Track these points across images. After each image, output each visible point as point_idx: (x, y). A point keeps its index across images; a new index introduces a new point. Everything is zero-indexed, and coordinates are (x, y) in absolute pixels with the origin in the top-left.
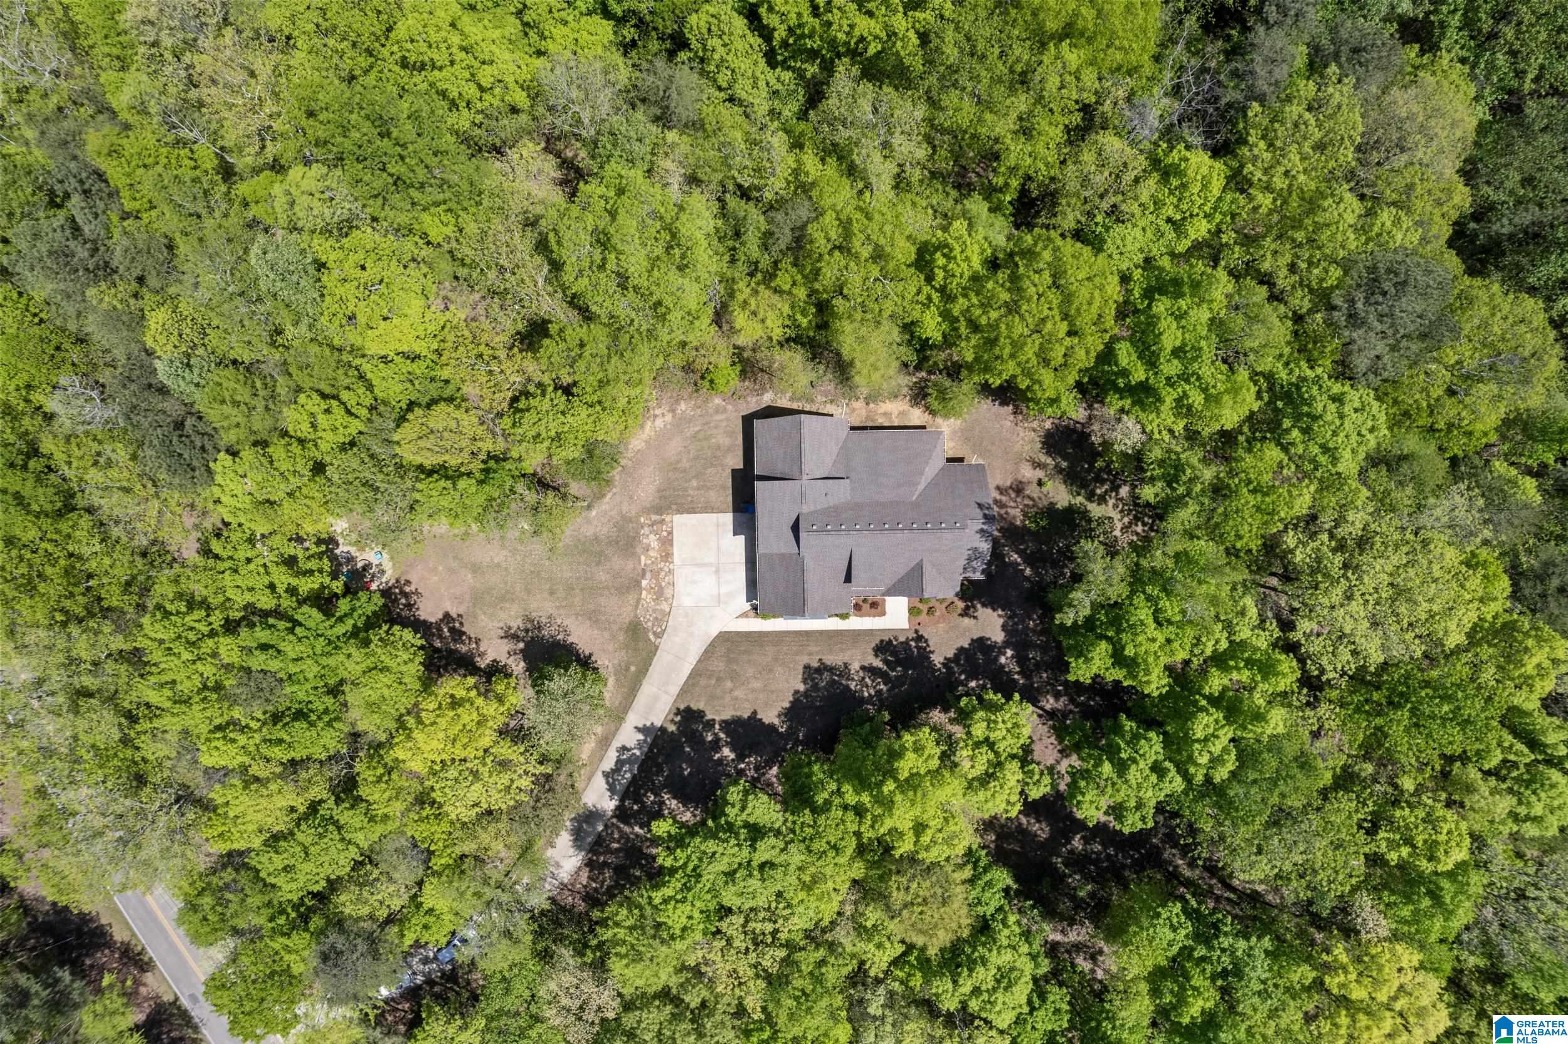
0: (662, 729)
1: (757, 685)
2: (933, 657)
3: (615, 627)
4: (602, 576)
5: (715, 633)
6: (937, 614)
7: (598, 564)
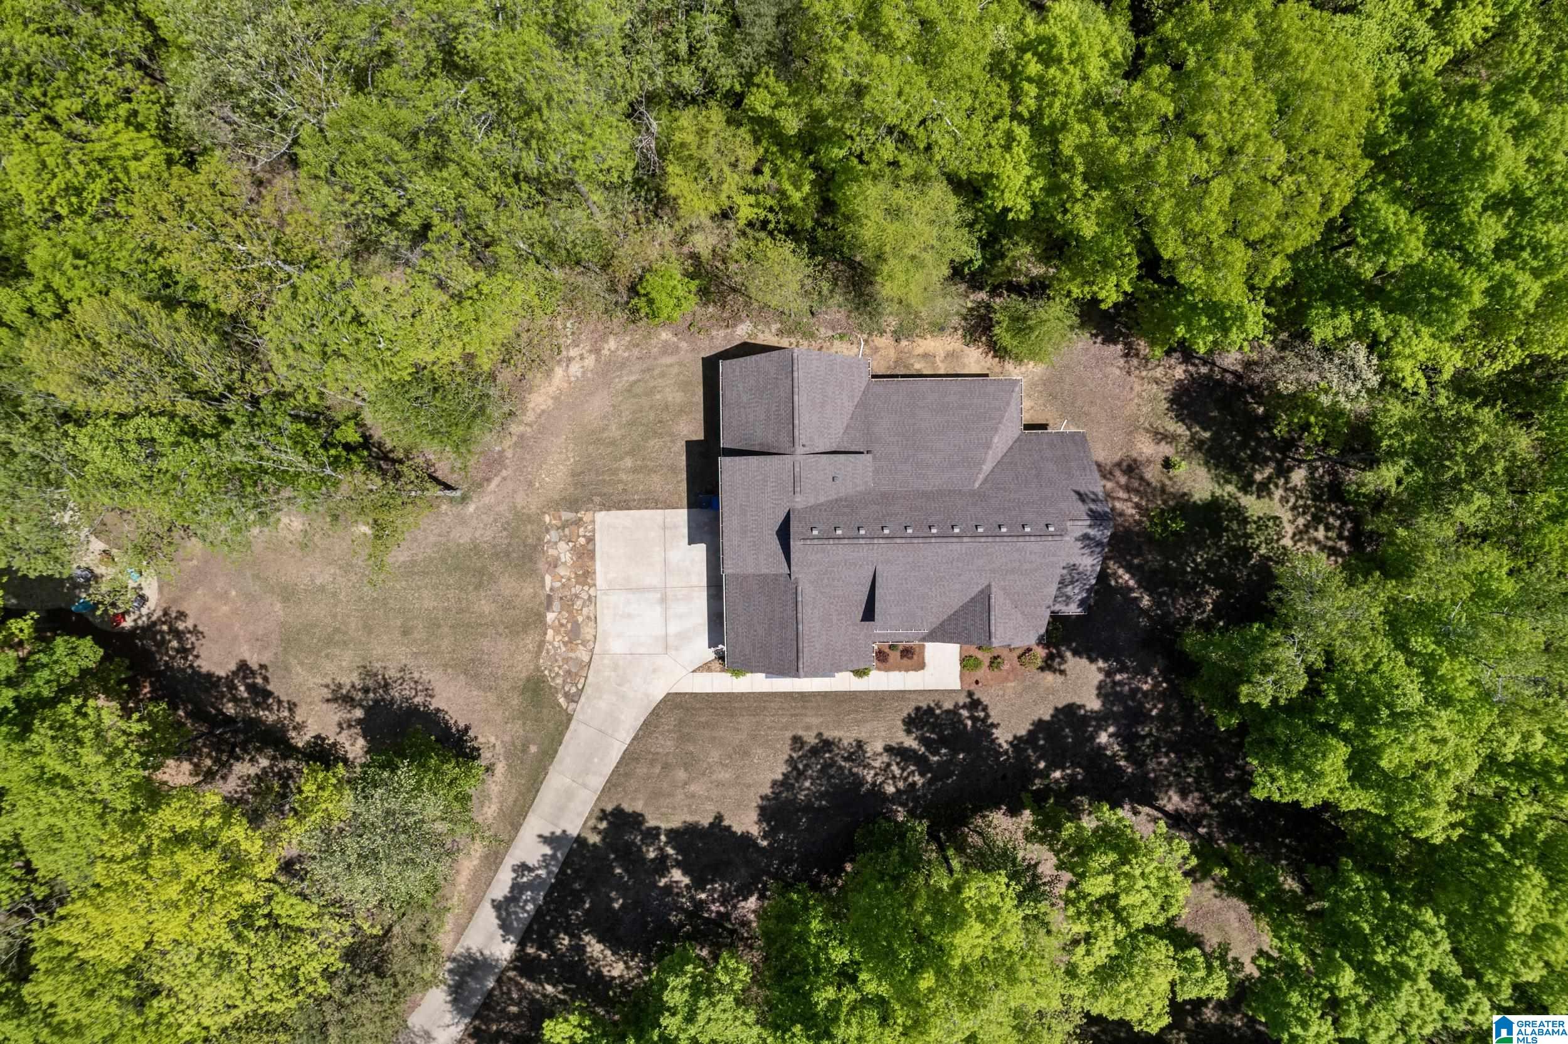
0: (580, 841)
1: (725, 775)
2: (996, 733)
3: (505, 685)
4: (485, 606)
5: (660, 696)
6: (1006, 667)
7: (478, 587)
